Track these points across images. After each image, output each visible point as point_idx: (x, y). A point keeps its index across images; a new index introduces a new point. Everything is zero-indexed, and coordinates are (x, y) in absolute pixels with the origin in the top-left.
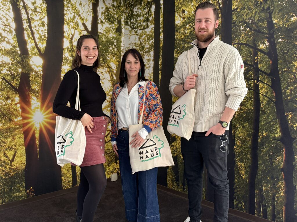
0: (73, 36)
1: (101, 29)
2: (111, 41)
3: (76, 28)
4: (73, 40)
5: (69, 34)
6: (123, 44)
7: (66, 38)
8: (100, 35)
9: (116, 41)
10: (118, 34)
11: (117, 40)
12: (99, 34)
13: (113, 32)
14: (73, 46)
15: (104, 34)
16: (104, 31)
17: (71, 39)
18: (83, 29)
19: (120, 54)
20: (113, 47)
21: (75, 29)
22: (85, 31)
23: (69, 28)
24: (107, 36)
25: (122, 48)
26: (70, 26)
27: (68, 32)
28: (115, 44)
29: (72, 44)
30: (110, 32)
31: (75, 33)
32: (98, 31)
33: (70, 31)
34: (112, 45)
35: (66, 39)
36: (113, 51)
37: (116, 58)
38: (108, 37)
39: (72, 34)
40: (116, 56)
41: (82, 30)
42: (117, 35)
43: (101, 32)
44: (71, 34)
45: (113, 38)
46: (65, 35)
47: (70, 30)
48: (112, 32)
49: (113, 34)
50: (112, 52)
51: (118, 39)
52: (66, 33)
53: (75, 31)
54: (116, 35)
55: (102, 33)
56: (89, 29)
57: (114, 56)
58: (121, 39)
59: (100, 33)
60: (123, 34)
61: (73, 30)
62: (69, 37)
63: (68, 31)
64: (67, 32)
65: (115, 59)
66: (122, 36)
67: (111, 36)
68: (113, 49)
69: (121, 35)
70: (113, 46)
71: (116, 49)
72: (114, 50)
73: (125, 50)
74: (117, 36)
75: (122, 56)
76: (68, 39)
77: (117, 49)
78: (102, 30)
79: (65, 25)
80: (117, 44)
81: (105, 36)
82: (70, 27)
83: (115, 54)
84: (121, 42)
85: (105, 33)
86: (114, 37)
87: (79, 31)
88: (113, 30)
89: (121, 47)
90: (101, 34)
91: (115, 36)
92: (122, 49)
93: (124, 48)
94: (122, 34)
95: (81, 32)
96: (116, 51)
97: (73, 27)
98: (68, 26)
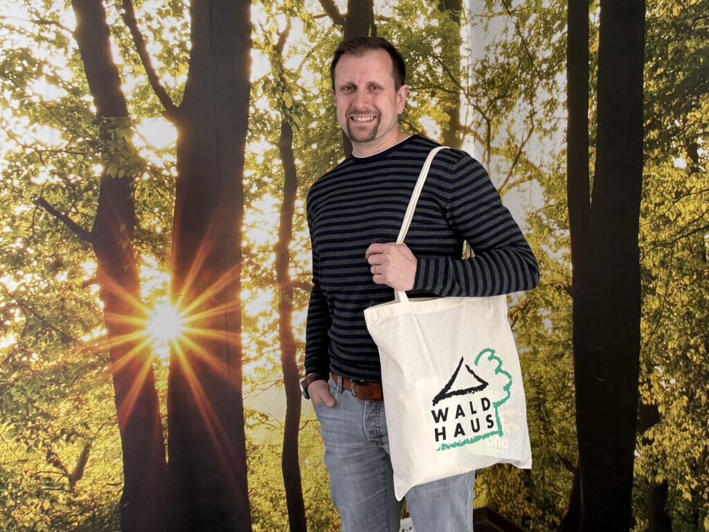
0: (283, 37)
1: (383, 7)
2: (421, 43)
3: (295, 9)
4: (285, 53)
5: (270, 34)
6: (468, 49)
7: (260, 47)
8: (382, 26)
9: (439, 40)
10: (446, 15)
11: (445, 38)
12: (376, 23)
13: (430, 9)
14: (283, 71)
15: (395, 22)
16: (397, 11)
17: (278, 49)
18: (319, 10)
19: (457, 83)
20: (429, 65)
21: (292, 13)
22: (328, 17)
23: (268, 11)
24: (406, 27)
25: (464, 63)
26: (271, 6)
27: (267, 28)
28: (438, 51)
29: (281, 67)
30: (419, 12)
31: (289, 27)
32: (375, 12)
33: (271, 22)
34: (425, 57)
35: (259, 51)
36: (428, 75)
37: (440, 101)
38: (409, 29)
39: (281, 31)
40: (439, 93)
41: (315, 15)
42: (442, 21)
43: (386, 16)
44: (278, 33)
45: (430, 30)
46: (253, 36)
47: (271, 19)
48: (424, 11)
49: (429, 18)
50: (428, 80)
51: (447, 34)
52: (259, 30)
53: (289, 21)
54: (439, 19)
55: (388, 20)
56: (339, 7)
57: (433, 95)
58: (457, 33)
59: (382, 18)
60: (467, 12)
61: (282, 20)
62: (268, 44)
63: (264, 22)
64: (261, 25)
65: (438, 104)
66: (462, 22)
67: (423, 27)
68: (430, 68)
69: (457, 20)
70: (430, 59)
71: (439, 71)
72: (433, 74)
73: (474, 69)
74: (443, 25)
75: (462, 91)
76: (266, 51)
77: (445, 69)
78: (387, 7)
79: (255, 4)
80: (443, 50)
81: (400, 26)
82: (274, 10)
83: (439, 87)
84: (458, 42)
85: (398, 18)
86: (433, 28)
87: (304, 21)
88: (429, 5)
89: (458, 60)
90: (383, 23)
91: (435, 23)
92: (464, 68)
93: (470, 63)
94: (462, 16)
95: (311, 21)
96: (441, 75)
97: (284, 9)
98: (266, 6)
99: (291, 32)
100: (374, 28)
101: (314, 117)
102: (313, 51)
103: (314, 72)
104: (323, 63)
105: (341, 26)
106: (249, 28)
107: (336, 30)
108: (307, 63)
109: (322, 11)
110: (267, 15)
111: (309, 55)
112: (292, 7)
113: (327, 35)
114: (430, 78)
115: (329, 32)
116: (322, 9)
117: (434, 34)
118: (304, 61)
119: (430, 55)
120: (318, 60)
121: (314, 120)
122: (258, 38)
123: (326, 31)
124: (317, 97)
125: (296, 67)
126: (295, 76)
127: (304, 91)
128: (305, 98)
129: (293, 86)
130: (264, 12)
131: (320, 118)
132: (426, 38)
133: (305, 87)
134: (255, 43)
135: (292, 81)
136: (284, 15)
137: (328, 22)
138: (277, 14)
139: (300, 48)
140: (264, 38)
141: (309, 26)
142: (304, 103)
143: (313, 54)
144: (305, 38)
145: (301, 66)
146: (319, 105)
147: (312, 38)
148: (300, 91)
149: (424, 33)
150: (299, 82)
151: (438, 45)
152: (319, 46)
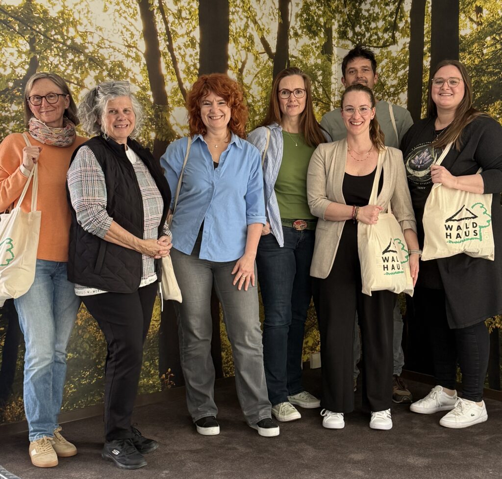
0: (244, 64)
1: (293, 50)
2: (312, 73)
3: (250, 48)
4: (244, 73)
5: (238, 62)
6: (335, 79)
7: (232, 69)
8: (292, 61)
9: (321, 72)
10: (325, 57)
11: (324, 71)
12: (290, 59)
13: (317, 53)
14: (243, 84)
15: (299, 59)
16: (300, 53)
17: (241, 71)
18: (262, 49)
19: (329, 98)
20: (315, 86)
21: (249, 50)
22: (266, 54)
23: (237, 48)
24: (305, 63)
25: (333, 86)
26: (238, 45)
27: (236, 58)
28: (320, 78)
29: (242, 82)
30: (311, 54)
31: (247, 58)
32: (289, 53)
33: (238, 55)
34: (314, 82)
35: (232, 71)
36: (315, 93)
37: (320, 109)
38: (306, 64)
39: (242, 61)
40: (320, 104)
41: (259, 52)
42: (323, 61)
43: (295, 55)
44: (241, 61)
45: (316, 65)
46: (229, 63)
47: (238, 53)
48: (314, 54)
49: (316, 58)
50: (315, 96)
51: (325, 69)
52: (232, 59)
53: (247, 54)
54: (322, 59)
55: (296, 58)
56: (272, 48)
57: (317, 105)
58: (330, 68)
59: (292, 56)
60: (335, 56)
61: (243, 53)
62: (236, 67)
63: (234, 55)
64: (233, 56)
65: (319, 110)
66: (333, 62)
67: (313, 64)
68: (316, 88)
69: (330, 60)
70: (316, 83)
71: (321, 90)
72: (317, 92)
73: (339, 91)
74: (323, 63)
75: (331, 104)
76: (235, 72)
77: (324, 90)
78: (296, 50)
79: (231, 43)
80: (323, 78)
81: (301, 62)
82: (240, 48)
83: (319, 100)
84: (330, 74)
85: (301, 57)
86: (318, 64)
87: (254, 55)
88: (317, 51)
89: (330, 85)
90: (293, 59)
91: (319, 61)
92: (333, 90)
93: (336, 87)
94: (333, 59)
95: (258, 55)
96: (321, 93)
97: (245, 47)
98: (236, 45)
99: (248, 61)
100: (289, 62)
101: (258, 113)
102: (258, 73)
103: (258, 86)
104: (263, 81)
105: (272, 60)
106: (227, 57)
107: (270, 62)
108: (255, 80)
109: (263, 50)
110: (236, 50)
111: (256, 75)
112: (249, 46)
113: (265, 64)
114: (316, 95)
115: (266, 63)
116: (263, 48)
117: (318, 68)
118: (253, 79)
119: (316, 80)
120: (261, 79)
121: (257, 115)
122: (232, 64)
123: (265, 62)
124: (259, 101)
125: (250, 83)
126: (249, 88)
127: (253, 97)
128: (253, 101)
129: (248, 94)
130: (235, 48)
131: (261, 114)
132: (315, 70)
133: (254, 95)
134: (230, 67)
135: (247, 90)
136: (244, 51)
137: (266, 56)
138: (241, 50)
139: (252, 70)
140: (234, 64)
141: (257, 58)
142: (253, 104)
143: (258, 75)
144: (255, 65)
145: (252, 82)
146: (260, 106)
147: (258, 66)
148: (251, 97)
149: (313, 67)
150: (251, 92)
151: (320, 75)
152: (261, 71)
